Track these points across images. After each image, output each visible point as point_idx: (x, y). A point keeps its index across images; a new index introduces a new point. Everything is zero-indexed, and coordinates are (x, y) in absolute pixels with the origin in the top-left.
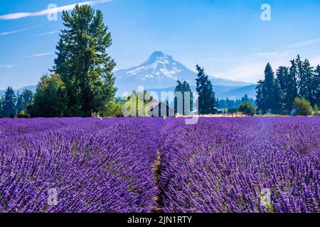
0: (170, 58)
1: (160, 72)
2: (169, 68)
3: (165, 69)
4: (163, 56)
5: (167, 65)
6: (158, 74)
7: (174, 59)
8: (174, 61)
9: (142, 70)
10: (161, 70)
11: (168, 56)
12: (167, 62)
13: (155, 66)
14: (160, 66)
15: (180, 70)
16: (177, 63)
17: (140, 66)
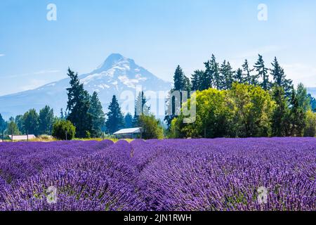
0: (131, 62)
1: (119, 80)
2: (131, 75)
3: (125, 77)
4: (122, 60)
5: (127, 71)
6: (116, 83)
7: (136, 63)
8: (137, 66)
9: (95, 78)
10: (120, 78)
11: (129, 60)
12: (128, 67)
13: (111, 72)
14: (118, 73)
15: (145, 79)
16: (141, 68)
17: (91, 74)
